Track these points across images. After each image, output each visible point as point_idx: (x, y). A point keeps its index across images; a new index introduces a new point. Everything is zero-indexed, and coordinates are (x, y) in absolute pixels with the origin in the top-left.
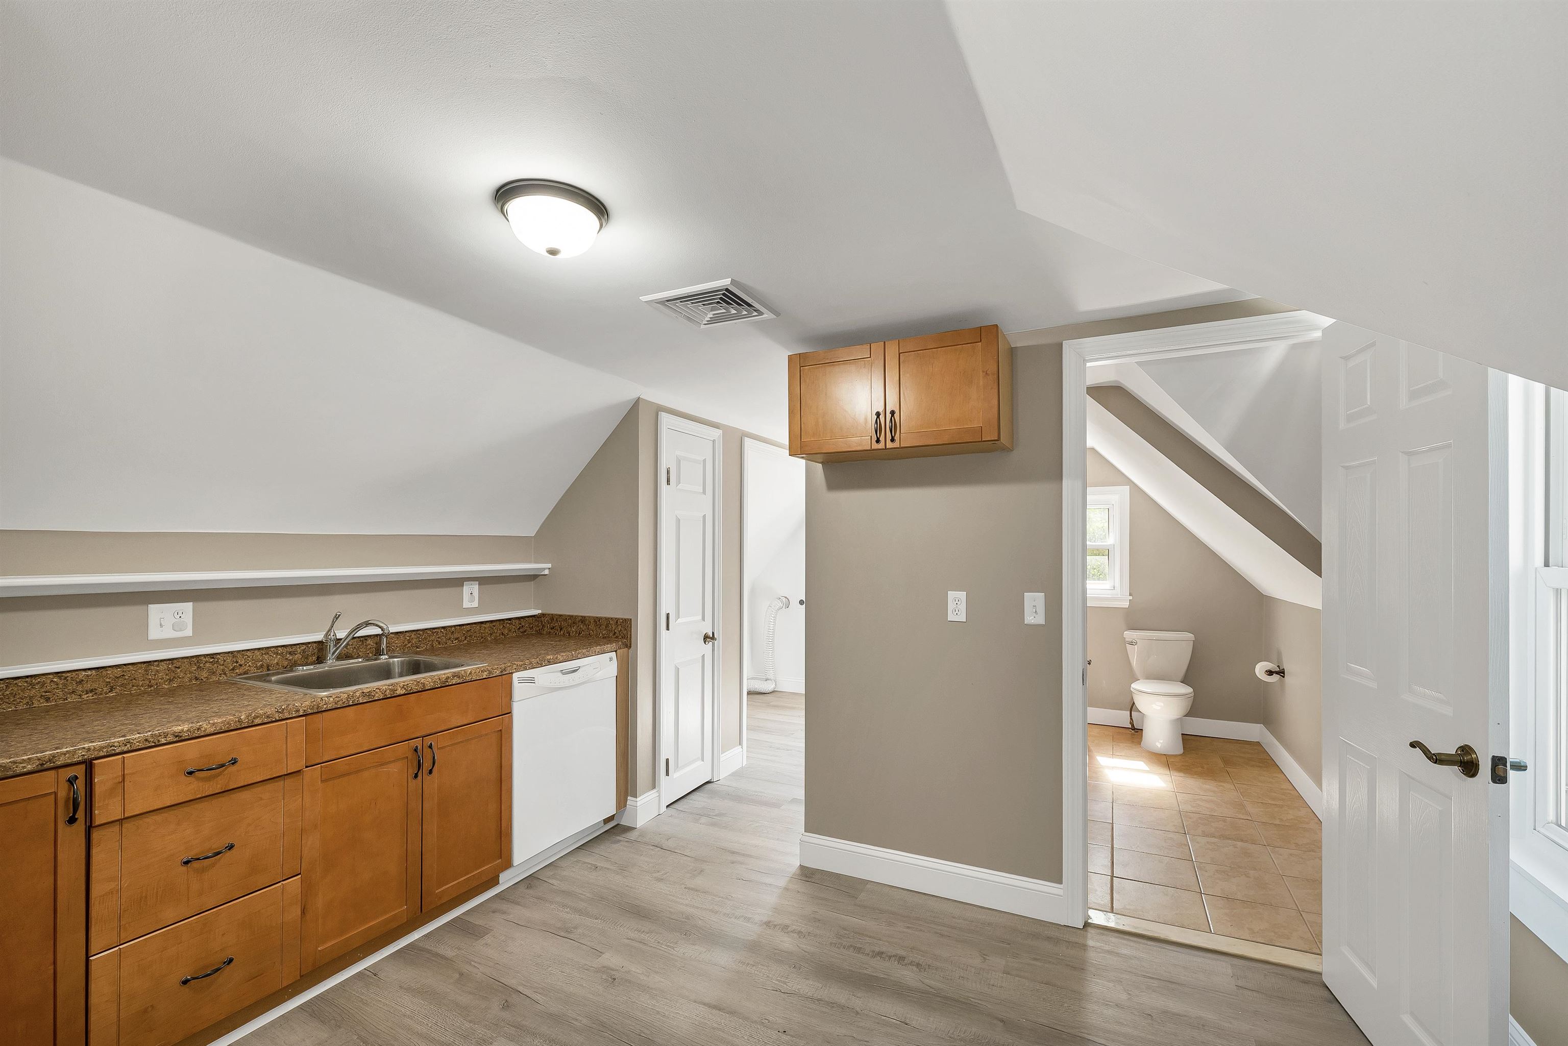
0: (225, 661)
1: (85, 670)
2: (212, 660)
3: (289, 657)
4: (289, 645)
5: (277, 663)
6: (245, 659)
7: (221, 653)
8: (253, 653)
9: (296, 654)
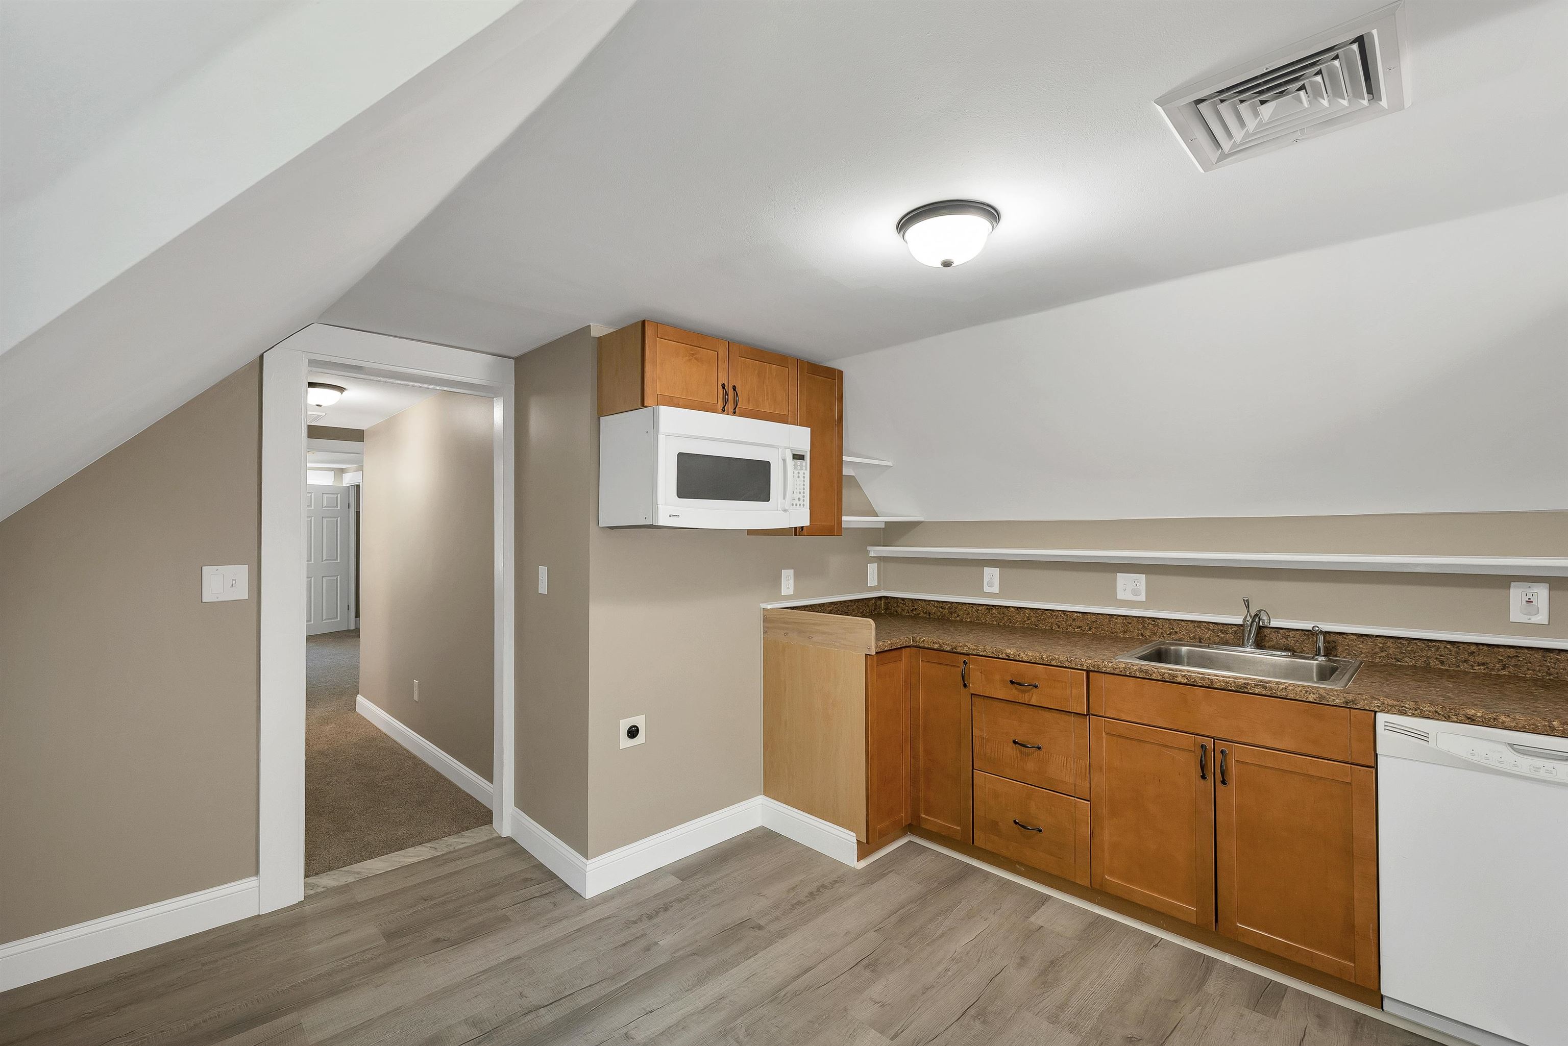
0: (1163, 626)
1: (1077, 612)
2: (1153, 623)
3: (1220, 635)
4: (1221, 624)
5: (1209, 638)
6: (1180, 628)
7: (1161, 619)
8: (1187, 624)
9: (1227, 634)
